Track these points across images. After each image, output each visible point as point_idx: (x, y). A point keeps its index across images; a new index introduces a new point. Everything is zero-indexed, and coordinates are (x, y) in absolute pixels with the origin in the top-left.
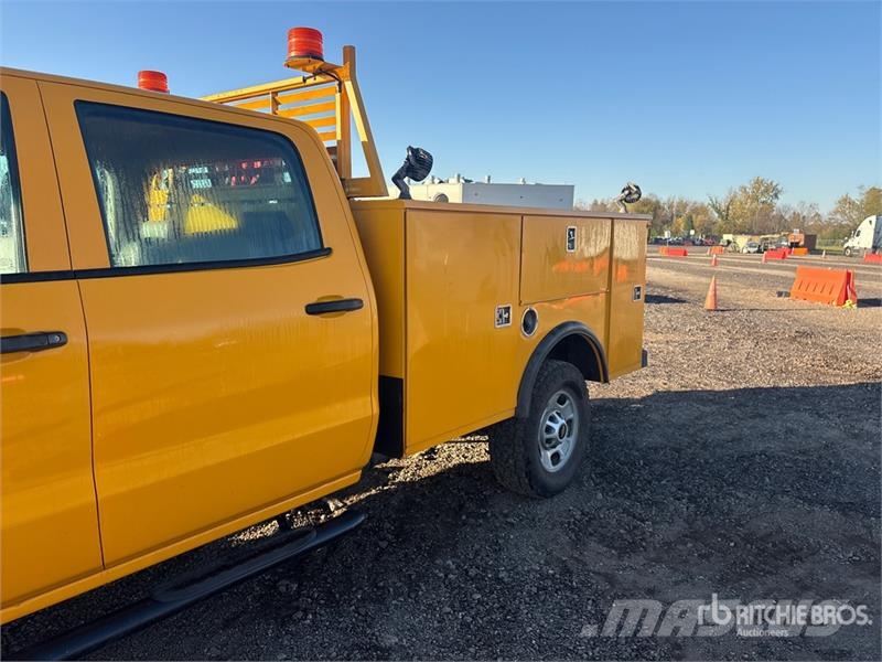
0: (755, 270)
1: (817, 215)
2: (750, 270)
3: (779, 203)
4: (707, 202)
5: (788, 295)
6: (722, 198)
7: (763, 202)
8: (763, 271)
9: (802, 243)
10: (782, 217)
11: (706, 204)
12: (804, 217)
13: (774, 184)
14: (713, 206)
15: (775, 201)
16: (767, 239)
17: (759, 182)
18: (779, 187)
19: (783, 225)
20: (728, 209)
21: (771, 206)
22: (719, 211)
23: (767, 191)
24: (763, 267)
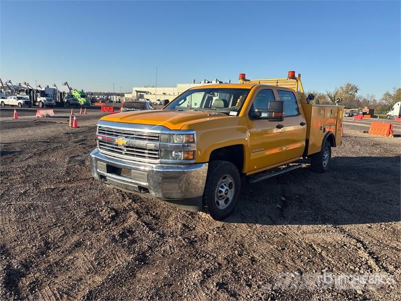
0: (351, 124)
1: (375, 100)
2: (349, 123)
3: (357, 95)
4: (325, 93)
5: (367, 132)
6: (332, 92)
7: (350, 94)
8: (355, 124)
9: (368, 113)
10: (359, 101)
11: (325, 94)
12: (368, 101)
13: (355, 86)
14: (328, 95)
15: (356, 94)
16: (353, 111)
17: (349, 85)
18: (358, 88)
19: (359, 104)
20: (335, 97)
21: (354, 96)
22: (331, 98)
23: (352, 89)
24: (354, 122)
